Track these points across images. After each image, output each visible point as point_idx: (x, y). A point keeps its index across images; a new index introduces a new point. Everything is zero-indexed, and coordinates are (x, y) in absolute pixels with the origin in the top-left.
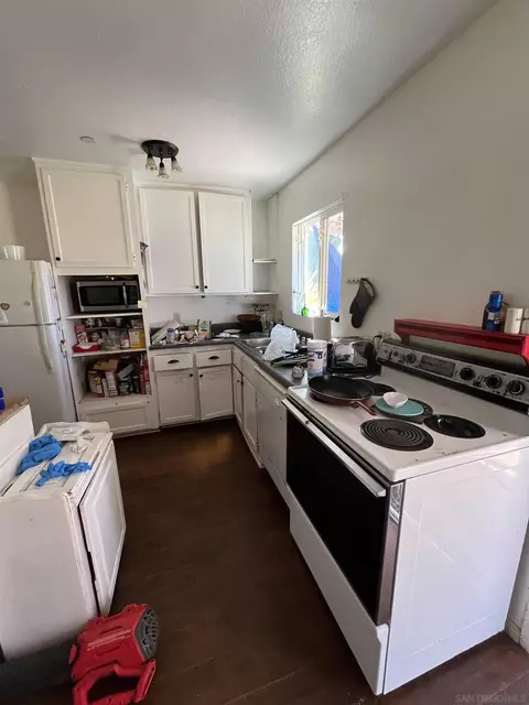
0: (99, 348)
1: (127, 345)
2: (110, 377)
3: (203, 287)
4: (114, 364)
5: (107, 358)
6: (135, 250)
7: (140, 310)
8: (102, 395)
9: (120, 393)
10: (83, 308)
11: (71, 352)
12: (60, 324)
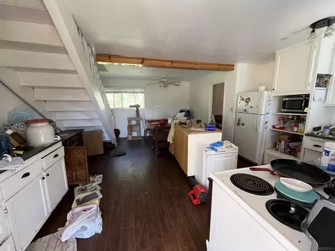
1: (296, 130)
4: (286, 137)
7: (306, 113)
9: (285, 153)
10: (283, 110)
11: (270, 127)
12: (267, 115)
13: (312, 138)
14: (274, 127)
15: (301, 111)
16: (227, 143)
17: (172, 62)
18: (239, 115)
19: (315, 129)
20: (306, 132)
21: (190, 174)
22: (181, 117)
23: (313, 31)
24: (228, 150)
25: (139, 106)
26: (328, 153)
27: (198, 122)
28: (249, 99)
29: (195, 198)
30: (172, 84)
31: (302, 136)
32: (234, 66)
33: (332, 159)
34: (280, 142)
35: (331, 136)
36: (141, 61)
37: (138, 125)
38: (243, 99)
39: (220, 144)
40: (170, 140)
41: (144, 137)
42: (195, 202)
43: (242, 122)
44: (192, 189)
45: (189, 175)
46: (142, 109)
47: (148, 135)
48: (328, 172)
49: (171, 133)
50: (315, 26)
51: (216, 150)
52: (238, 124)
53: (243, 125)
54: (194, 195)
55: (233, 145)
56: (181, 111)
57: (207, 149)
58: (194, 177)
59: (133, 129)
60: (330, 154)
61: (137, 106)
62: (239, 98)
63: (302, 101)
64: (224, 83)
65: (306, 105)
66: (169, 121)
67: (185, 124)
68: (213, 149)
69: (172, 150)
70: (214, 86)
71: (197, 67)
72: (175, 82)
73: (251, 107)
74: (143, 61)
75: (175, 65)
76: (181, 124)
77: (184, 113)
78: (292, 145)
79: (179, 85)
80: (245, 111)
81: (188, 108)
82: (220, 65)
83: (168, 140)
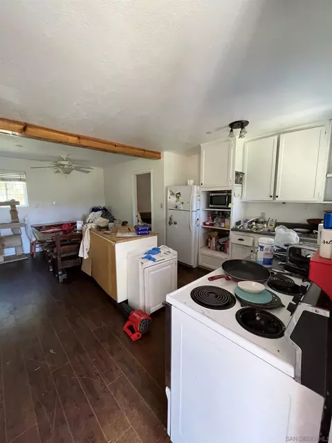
0: (212, 225)
1: (223, 226)
2: (214, 239)
3: (275, 196)
4: (216, 233)
5: (215, 230)
6: (232, 177)
7: (230, 208)
8: (209, 248)
9: (216, 250)
10: (210, 206)
11: (201, 224)
12: (198, 212)
13: (237, 233)
14: (204, 224)
15: (225, 207)
16: (163, 249)
17: (79, 137)
18: (170, 213)
19: (238, 223)
20: (231, 227)
21: (120, 298)
22: (98, 219)
23: (232, 131)
24: (167, 257)
25: (18, 203)
26: (262, 247)
27: (124, 224)
28: (179, 193)
29: (133, 332)
30: (78, 169)
31: (229, 231)
32: (160, 154)
33: (266, 254)
34: (211, 239)
35: (249, 229)
36: (22, 127)
37: (17, 235)
38: (173, 194)
39: (156, 250)
40: (83, 253)
41: (32, 254)
42: (134, 337)
43: (174, 220)
44: (127, 319)
45: (119, 301)
46: (23, 208)
47: (38, 250)
48: (266, 266)
49: (86, 244)
50: (233, 126)
51: (154, 260)
52: (170, 223)
53: (175, 223)
54: (131, 328)
55: (171, 250)
56: (95, 210)
57: (142, 261)
58: (126, 302)
59: (6, 243)
60: (264, 249)
61: (13, 204)
62: (169, 193)
63: (226, 196)
64: (150, 174)
65: (229, 201)
66: (79, 226)
67: (107, 228)
68: (150, 258)
69: (87, 269)
70: (138, 176)
71: (117, 149)
72: (82, 167)
73: (183, 203)
74: (25, 128)
75: (84, 142)
76: (99, 228)
77: (100, 213)
78: (221, 241)
79: (88, 172)
80: (176, 207)
81: (102, 205)
82: (144, 150)
83: (81, 255)
